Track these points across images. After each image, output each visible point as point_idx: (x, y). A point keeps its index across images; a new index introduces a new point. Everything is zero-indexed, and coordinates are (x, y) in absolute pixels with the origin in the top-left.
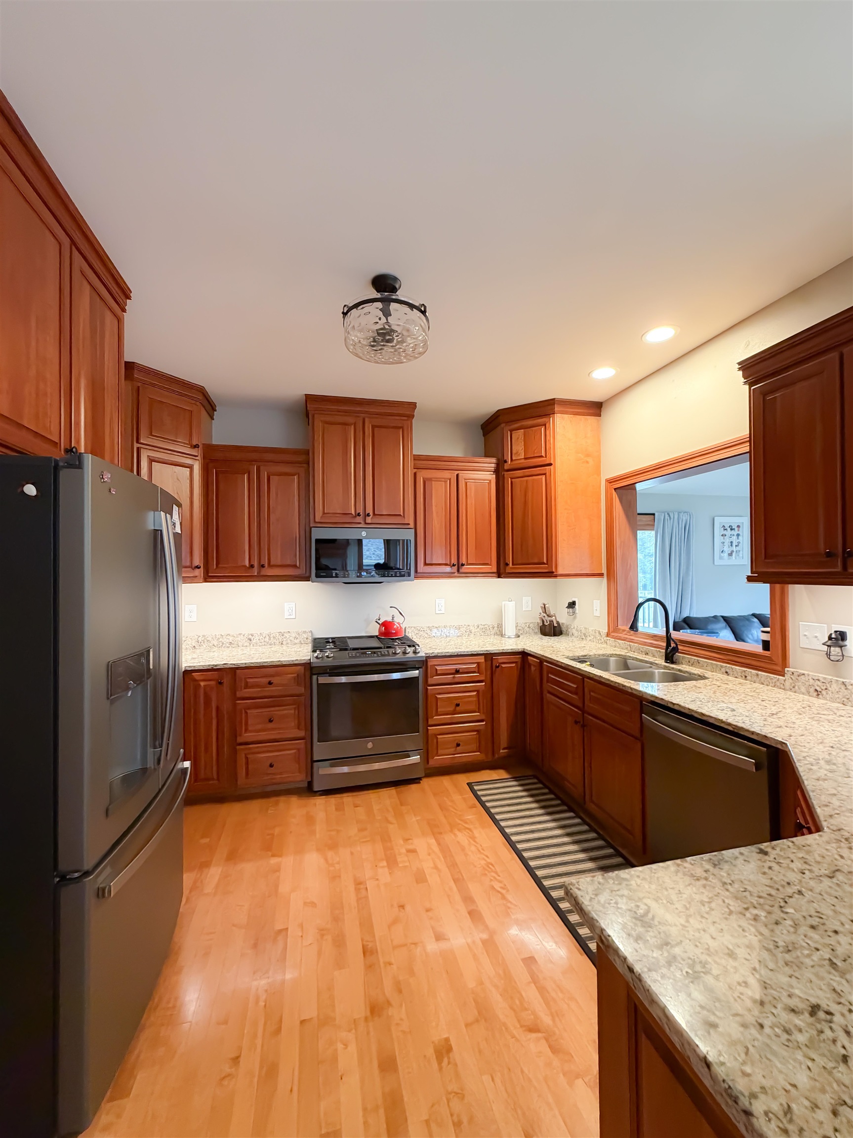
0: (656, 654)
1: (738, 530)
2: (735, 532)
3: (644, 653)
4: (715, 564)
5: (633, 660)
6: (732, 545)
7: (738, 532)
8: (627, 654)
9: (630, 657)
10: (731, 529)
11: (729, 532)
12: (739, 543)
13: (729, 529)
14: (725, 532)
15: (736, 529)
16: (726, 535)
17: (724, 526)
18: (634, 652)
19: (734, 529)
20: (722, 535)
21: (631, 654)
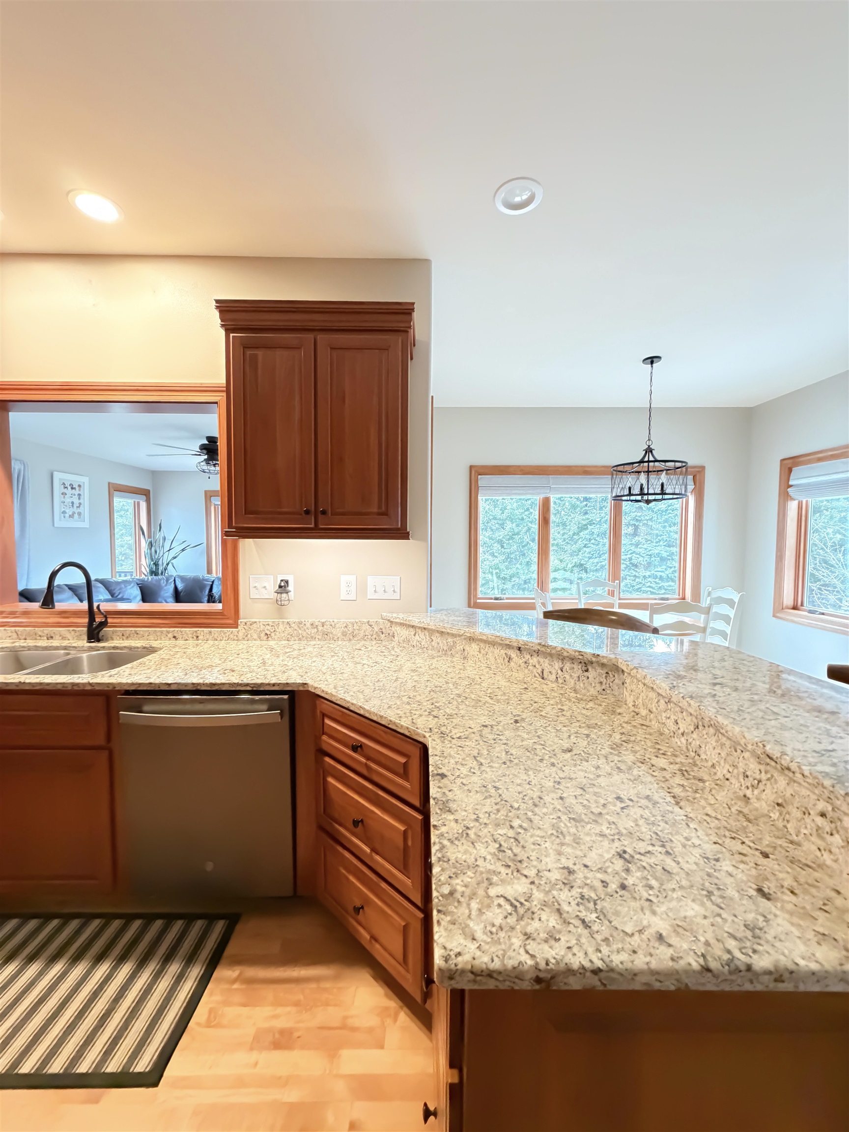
0: (68, 635)
1: (80, 490)
2: (77, 492)
3: (45, 638)
4: (56, 526)
5: (29, 650)
6: (73, 506)
7: (80, 493)
8: (17, 644)
9: (23, 647)
10: (72, 488)
11: (69, 491)
12: (80, 504)
13: (69, 488)
14: (65, 491)
15: (77, 488)
16: (66, 494)
17: (64, 484)
18: (25, 639)
19: (75, 488)
20: (62, 494)
21: (22, 643)
